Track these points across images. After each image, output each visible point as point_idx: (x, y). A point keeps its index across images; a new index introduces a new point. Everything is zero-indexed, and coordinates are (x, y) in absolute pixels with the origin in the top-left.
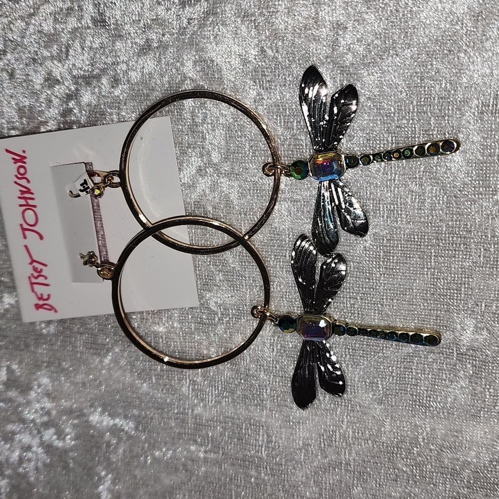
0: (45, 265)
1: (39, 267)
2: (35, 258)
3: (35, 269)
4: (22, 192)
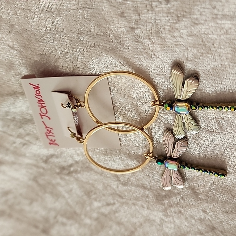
0: (52, 129)
1: (50, 129)
2: (47, 126)
3: (48, 130)
4: (39, 101)
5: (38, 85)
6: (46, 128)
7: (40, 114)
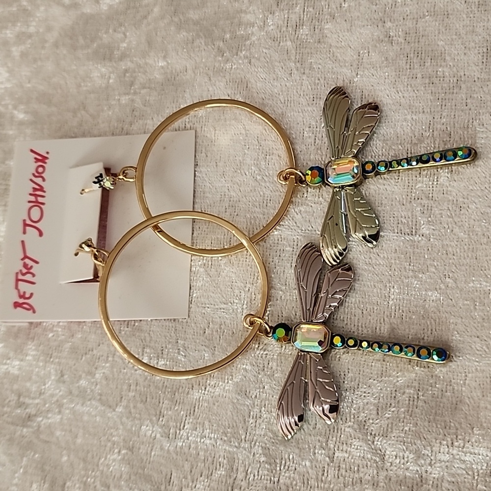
0: (37, 262)
1: (31, 263)
2: (28, 255)
3: (25, 266)
4: (35, 190)
5: (48, 153)
6: (22, 259)
7: (24, 221)
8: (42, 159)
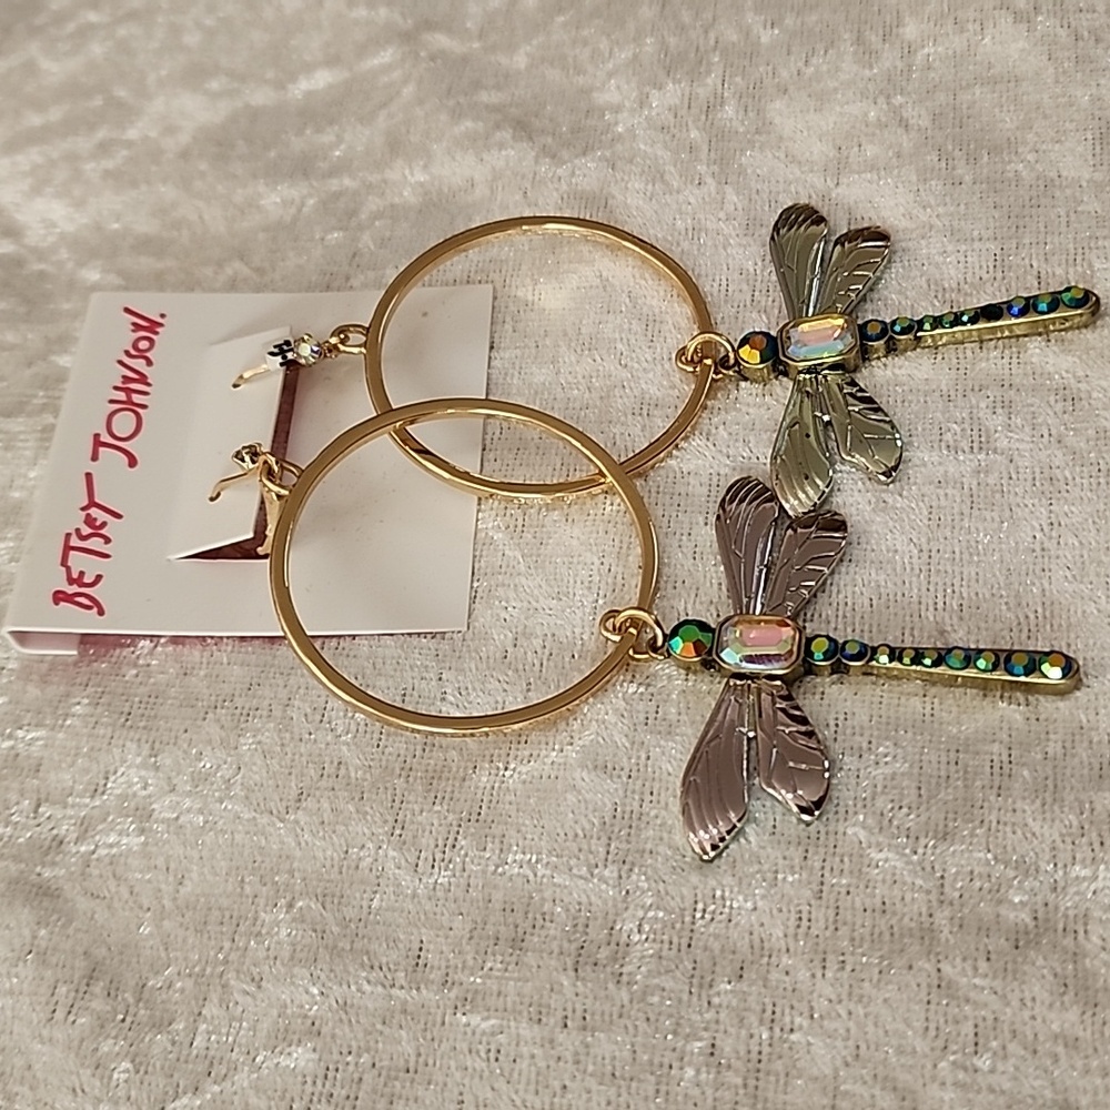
0: (118, 516)
1: (103, 517)
2: (97, 500)
3: (89, 521)
4: (127, 380)
5: (163, 316)
6: (84, 508)
7: (97, 436)
8: (148, 327)
